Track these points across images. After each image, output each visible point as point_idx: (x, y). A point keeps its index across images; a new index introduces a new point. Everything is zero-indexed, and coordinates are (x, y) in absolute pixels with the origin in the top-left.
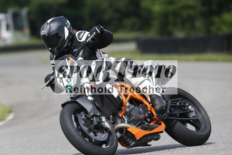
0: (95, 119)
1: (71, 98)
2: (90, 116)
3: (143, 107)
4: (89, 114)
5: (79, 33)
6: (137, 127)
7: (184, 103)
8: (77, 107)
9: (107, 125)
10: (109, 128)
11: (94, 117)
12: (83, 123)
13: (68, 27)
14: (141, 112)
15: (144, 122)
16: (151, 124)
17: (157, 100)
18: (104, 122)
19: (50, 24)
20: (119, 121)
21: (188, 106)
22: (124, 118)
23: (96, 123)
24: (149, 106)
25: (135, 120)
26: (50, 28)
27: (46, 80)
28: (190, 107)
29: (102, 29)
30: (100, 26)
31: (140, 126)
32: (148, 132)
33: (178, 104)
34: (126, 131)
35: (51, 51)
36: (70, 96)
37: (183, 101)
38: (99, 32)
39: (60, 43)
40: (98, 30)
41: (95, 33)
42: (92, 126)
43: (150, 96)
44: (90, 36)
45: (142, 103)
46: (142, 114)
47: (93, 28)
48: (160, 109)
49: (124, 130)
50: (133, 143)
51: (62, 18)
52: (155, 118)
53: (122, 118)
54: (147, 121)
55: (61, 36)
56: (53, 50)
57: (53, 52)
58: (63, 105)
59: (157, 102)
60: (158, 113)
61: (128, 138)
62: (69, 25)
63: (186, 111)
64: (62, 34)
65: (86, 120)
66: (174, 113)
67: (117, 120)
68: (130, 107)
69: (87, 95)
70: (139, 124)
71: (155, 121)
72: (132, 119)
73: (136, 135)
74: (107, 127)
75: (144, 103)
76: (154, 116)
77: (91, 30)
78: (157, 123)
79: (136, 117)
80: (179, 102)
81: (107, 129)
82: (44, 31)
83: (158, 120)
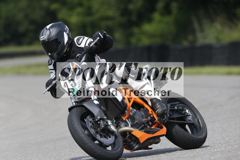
0: (102, 122)
1: (75, 102)
2: (96, 120)
3: (145, 111)
4: (96, 118)
5: (78, 39)
6: (140, 130)
7: (182, 106)
8: (84, 111)
9: (113, 128)
10: (115, 132)
11: (101, 121)
12: (90, 125)
13: (67, 32)
14: (143, 116)
15: (146, 125)
16: (152, 128)
17: (157, 104)
18: (110, 125)
19: (49, 29)
20: (122, 125)
21: (185, 110)
22: (128, 121)
23: (103, 127)
24: (150, 110)
25: (138, 124)
26: (50, 33)
27: (47, 85)
28: (187, 111)
29: (105, 34)
30: (103, 32)
31: (143, 129)
32: (151, 136)
33: (176, 108)
34: (129, 134)
35: (50, 56)
36: (74, 101)
37: (180, 105)
38: (102, 37)
39: (60, 49)
40: (101, 35)
41: (98, 38)
42: (99, 129)
43: (151, 100)
44: (93, 41)
45: (143, 107)
46: (144, 118)
47: (96, 33)
48: (162, 112)
49: (128, 133)
50: (137, 147)
51: (61, 23)
52: (156, 122)
53: (126, 121)
54: (149, 125)
55: (60, 41)
56: (53, 55)
57: (53, 57)
58: (70, 109)
59: (158, 106)
60: (159, 117)
61: (132, 141)
62: (68, 31)
63: (183, 114)
64: (62, 39)
65: (94, 123)
66: (174, 117)
67: (120, 124)
68: (133, 110)
69: (93, 99)
70: (142, 128)
71: (156, 125)
72: (135, 123)
73: (140, 138)
74: (113, 130)
75: (145, 107)
76: (155, 119)
77: (94, 35)
78: (158, 127)
79: (139, 120)
80: (177, 105)
81: (113, 133)
82: (43, 37)
83: (160, 123)
